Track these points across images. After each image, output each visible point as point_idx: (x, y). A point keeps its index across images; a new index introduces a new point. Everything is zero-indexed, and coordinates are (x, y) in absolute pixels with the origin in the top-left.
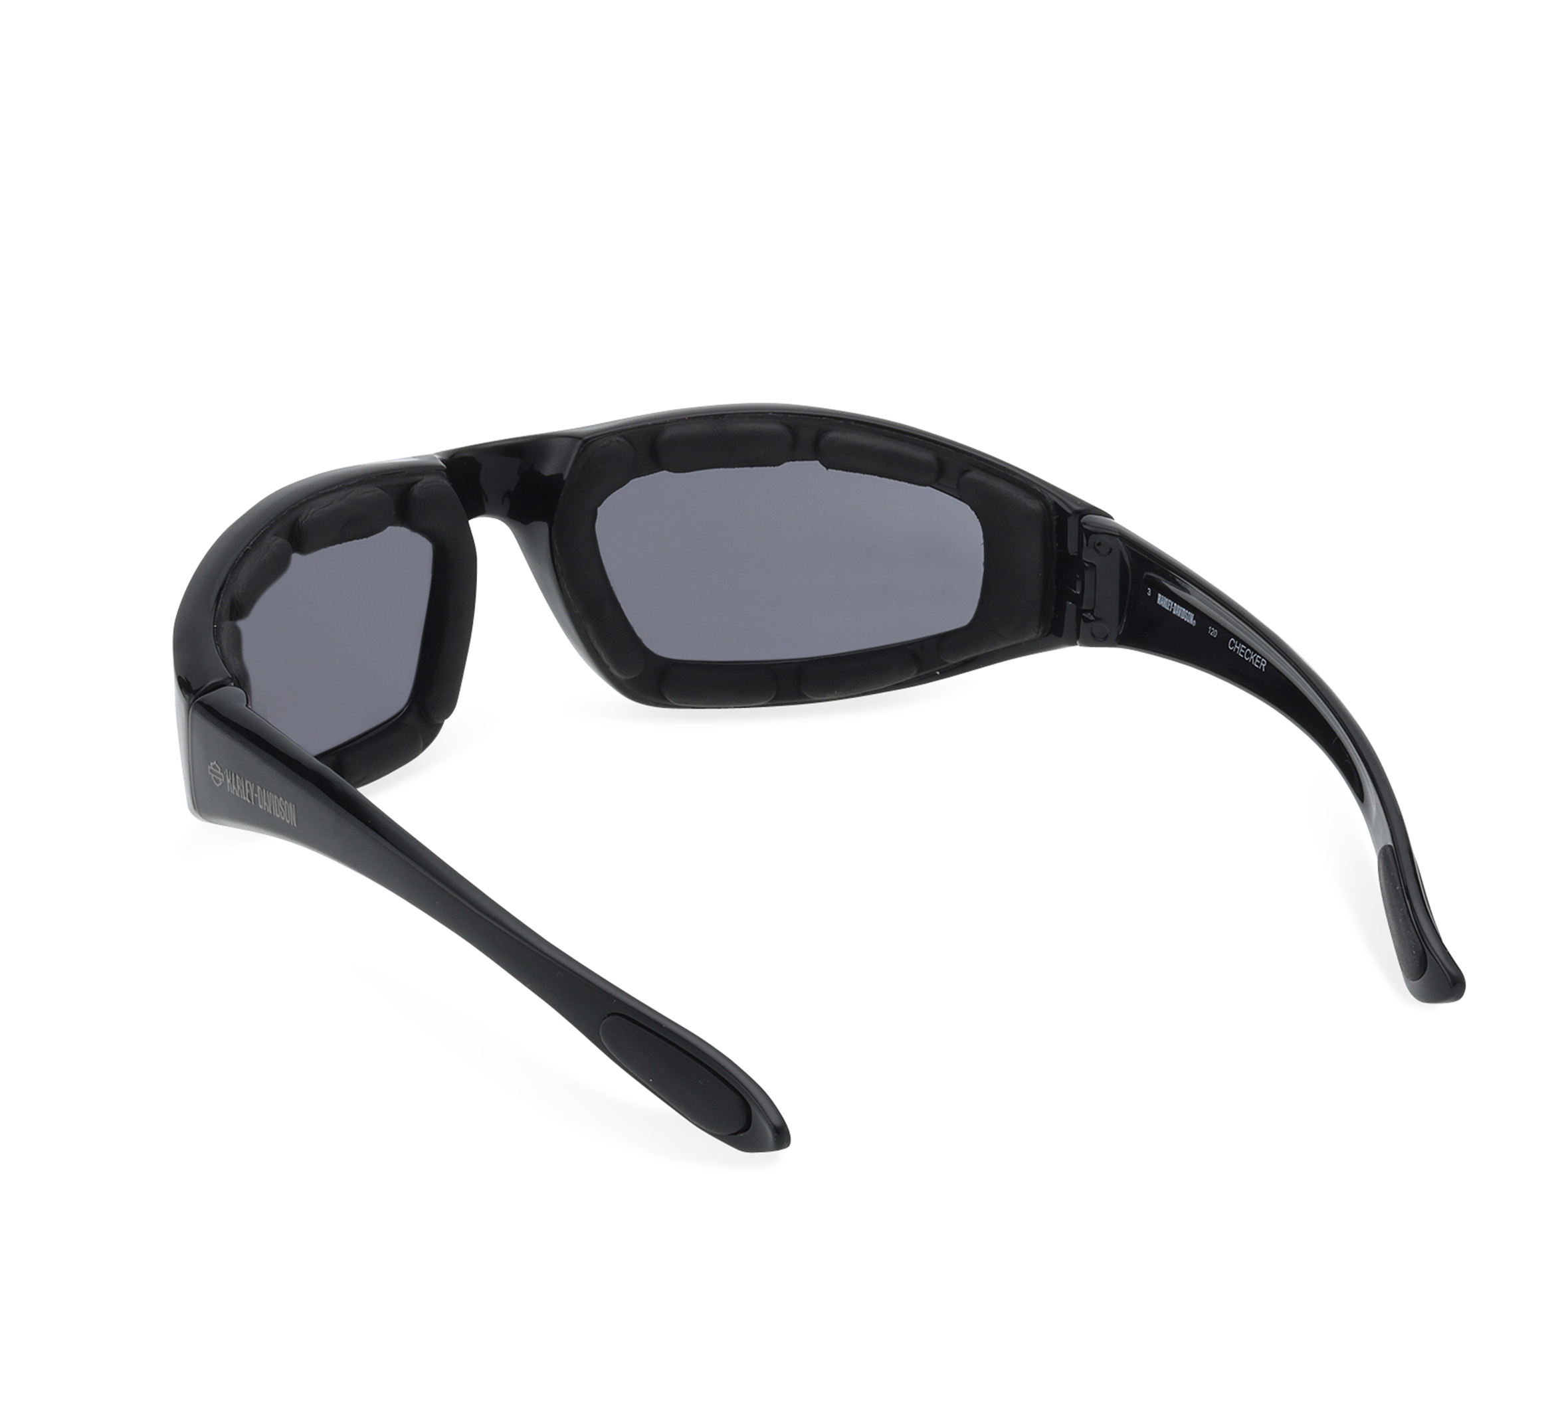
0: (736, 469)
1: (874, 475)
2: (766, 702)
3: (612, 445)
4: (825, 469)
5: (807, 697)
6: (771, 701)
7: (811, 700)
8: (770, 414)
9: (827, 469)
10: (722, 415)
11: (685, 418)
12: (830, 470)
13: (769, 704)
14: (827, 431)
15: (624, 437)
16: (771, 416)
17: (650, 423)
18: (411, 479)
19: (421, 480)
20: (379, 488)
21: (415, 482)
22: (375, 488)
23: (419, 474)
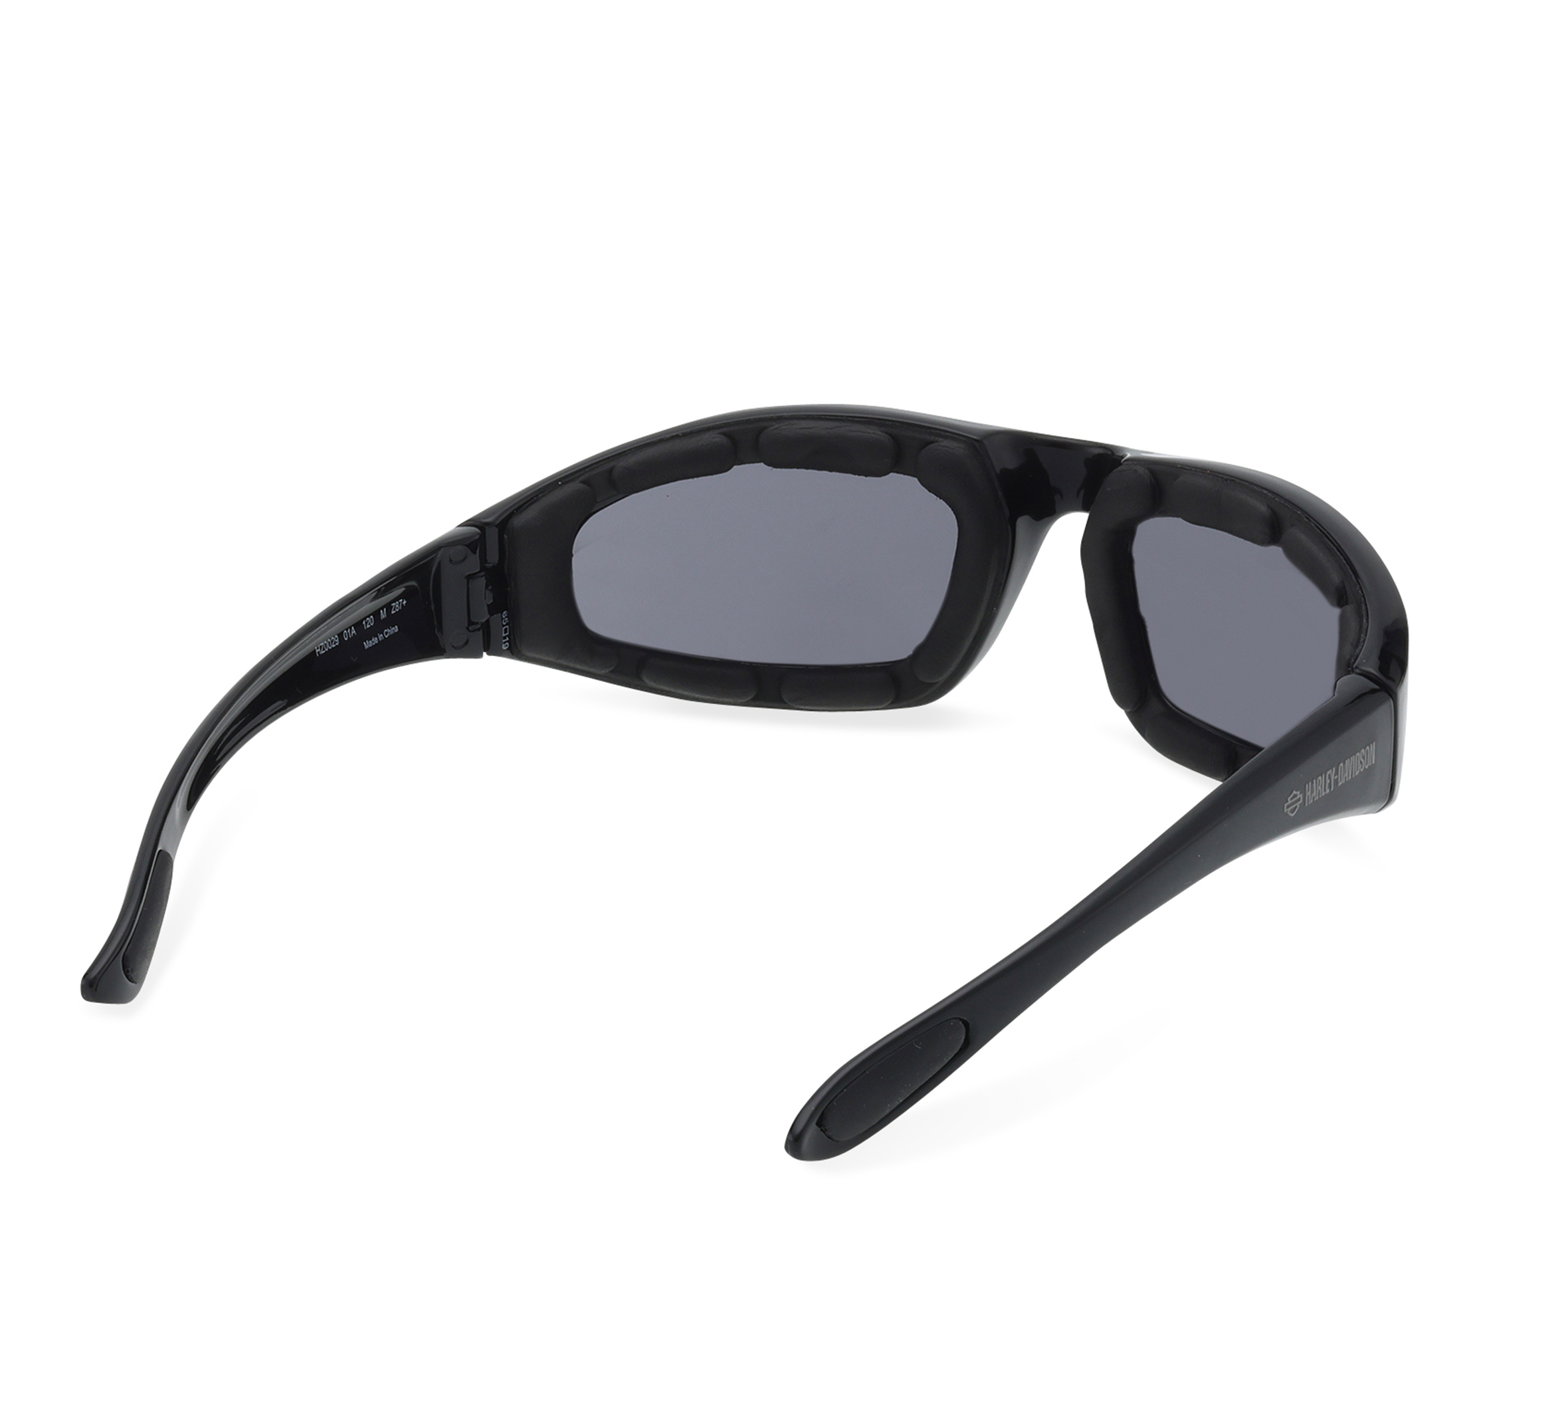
18: (932, 438)
19: (938, 442)
20: (886, 433)
21: (932, 442)
22: (880, 433)
23: (940, 436)
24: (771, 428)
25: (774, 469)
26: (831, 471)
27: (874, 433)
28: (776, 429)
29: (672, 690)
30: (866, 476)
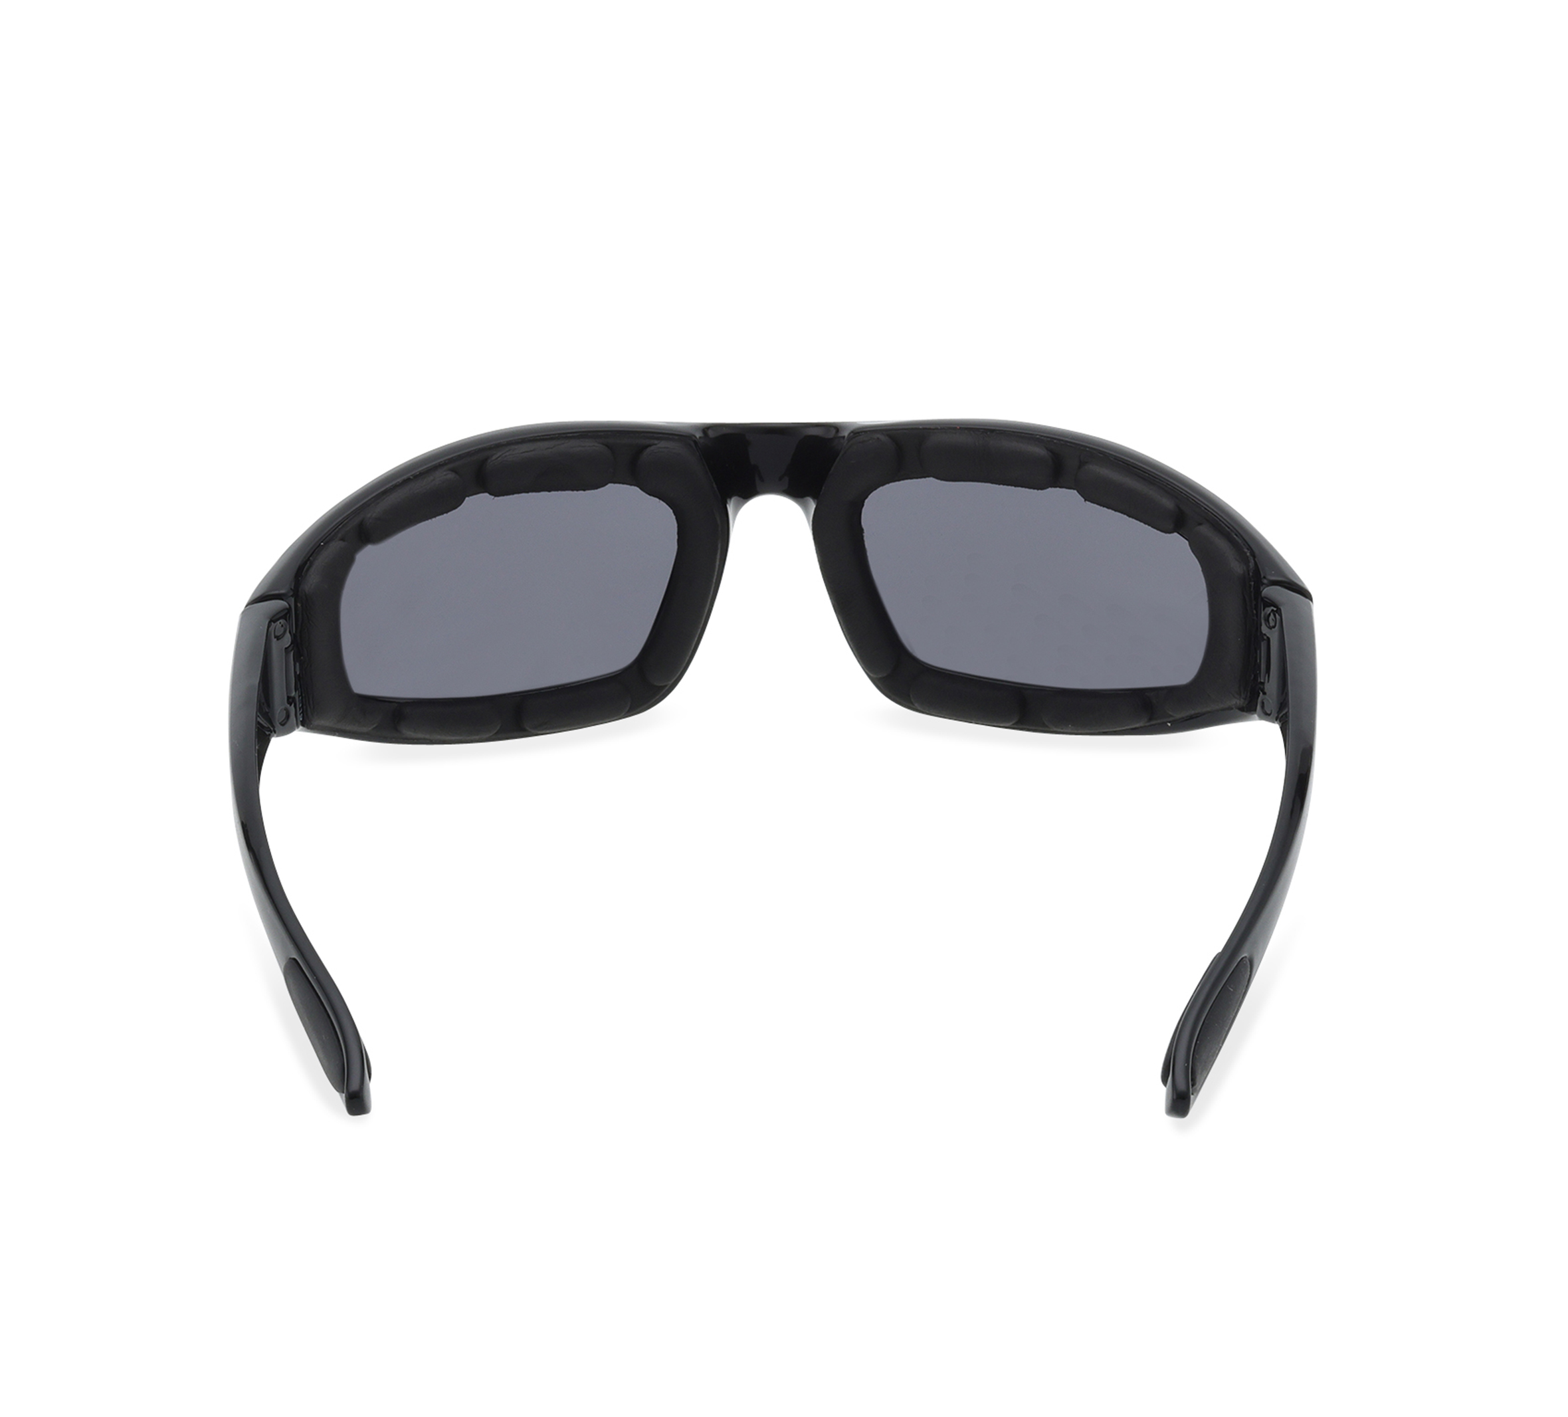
0: (1001, 486)
1: (1125, 514)
2: (1011, 723)
3: (871, 441)
4: (1083, 500)
5: (1047, 727)
6: (1013, 724)
7: (1051, 730)
8: (1038, 436)
9: (1085, 500)
10: (992, 431)
11: (956, 428)
12: (1087, 502)
13: (1013, 726)
14: (1086, 463)
15: (889, 436)
16: (1038, 438)
17: (921, 427)
18: (647, 442)
19: (656, 444)
20: (603, 444)
21: (650, 446)
22: (596, 444)
23: (658, 439)
24: (494, 458)
25: (496, 498)
26: (549, 491)
27: (594, 446)
28: (499, 457)
29: (427, 736)
30: (584, 490)
